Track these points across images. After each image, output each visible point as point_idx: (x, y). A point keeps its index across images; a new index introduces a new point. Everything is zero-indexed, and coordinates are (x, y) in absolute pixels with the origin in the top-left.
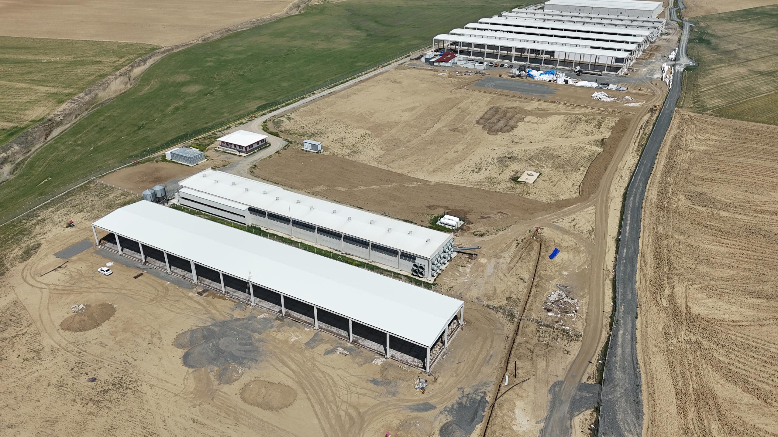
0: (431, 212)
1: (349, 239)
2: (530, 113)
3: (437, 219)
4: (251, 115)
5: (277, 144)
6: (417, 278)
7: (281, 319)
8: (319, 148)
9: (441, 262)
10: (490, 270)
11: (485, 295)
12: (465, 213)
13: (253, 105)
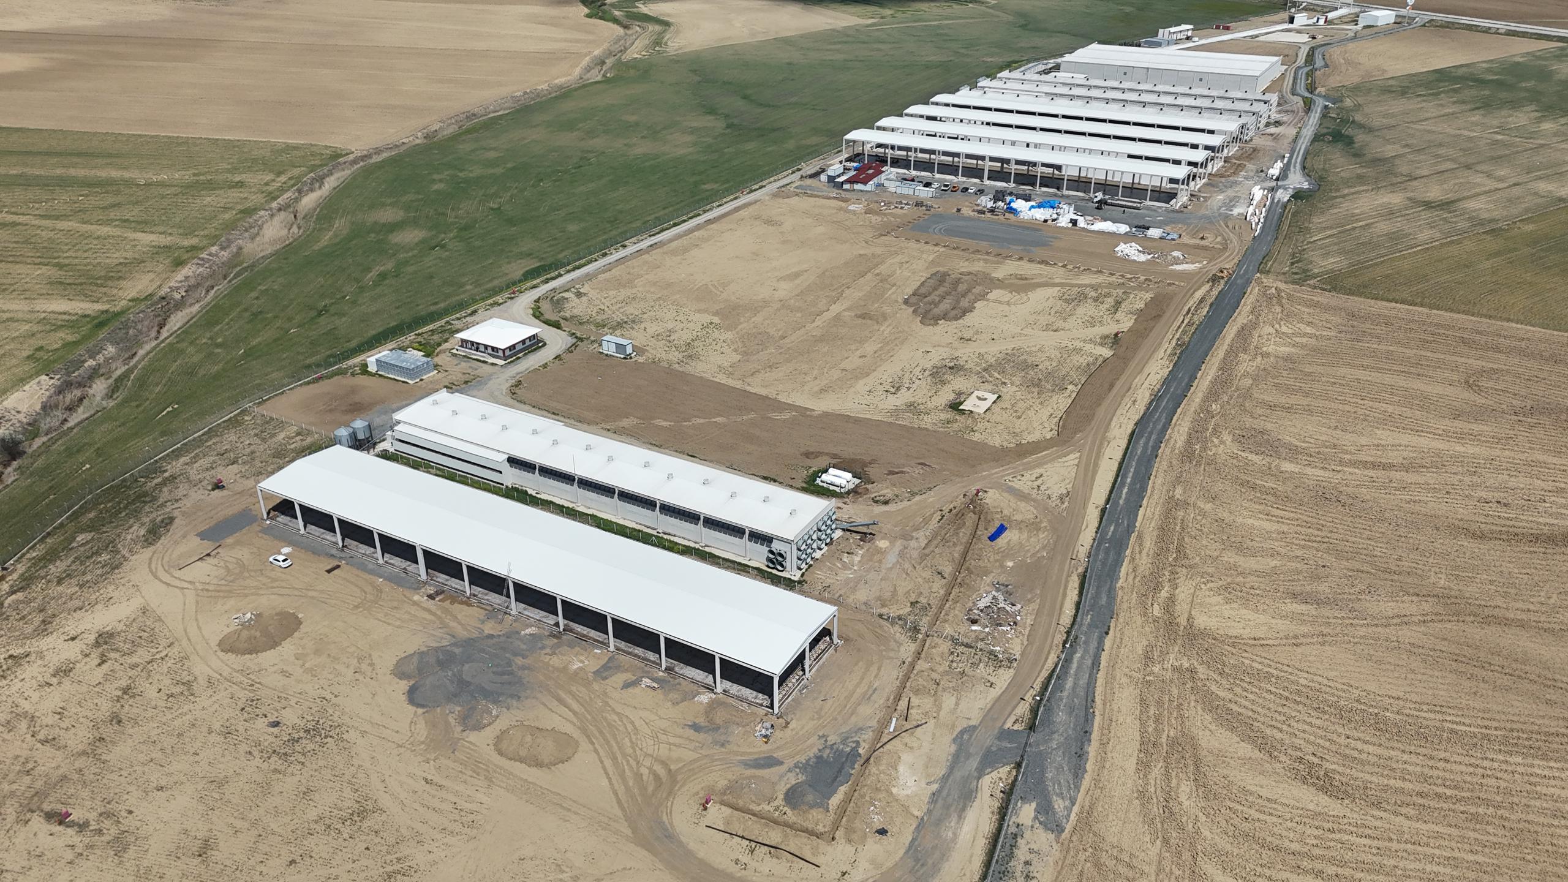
0: (808, 462)
1: (669, 510)
2: (1000, 284)
3: (816, 475)
4: (513, 287)
5: (557, 341)
6: (774, 572)
7: (557, 636)
8: (629, 350)
9: (815, 546)
10: (892, 558)
11: (879, 598)
12: (865, 465)
13: (517, 269)
